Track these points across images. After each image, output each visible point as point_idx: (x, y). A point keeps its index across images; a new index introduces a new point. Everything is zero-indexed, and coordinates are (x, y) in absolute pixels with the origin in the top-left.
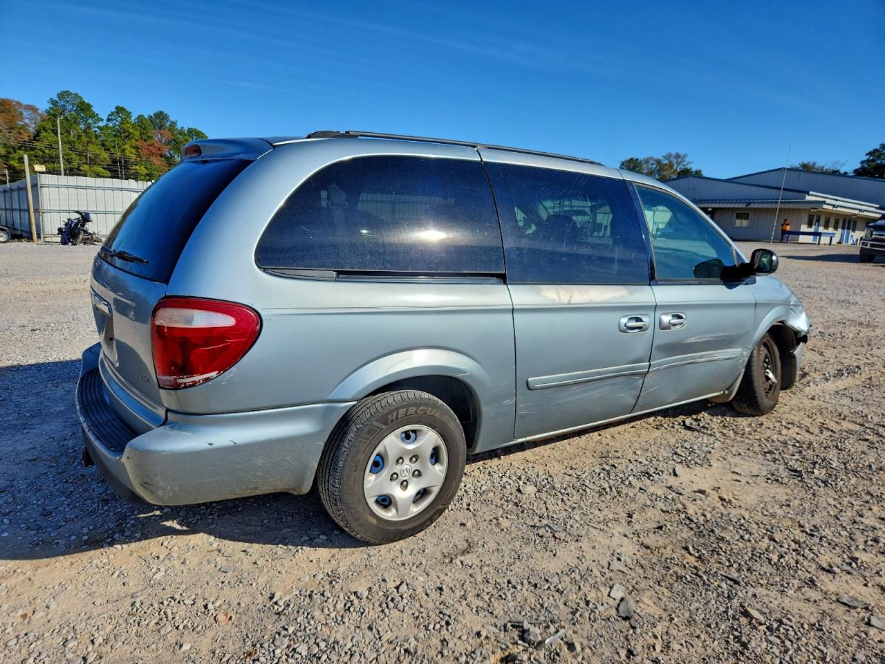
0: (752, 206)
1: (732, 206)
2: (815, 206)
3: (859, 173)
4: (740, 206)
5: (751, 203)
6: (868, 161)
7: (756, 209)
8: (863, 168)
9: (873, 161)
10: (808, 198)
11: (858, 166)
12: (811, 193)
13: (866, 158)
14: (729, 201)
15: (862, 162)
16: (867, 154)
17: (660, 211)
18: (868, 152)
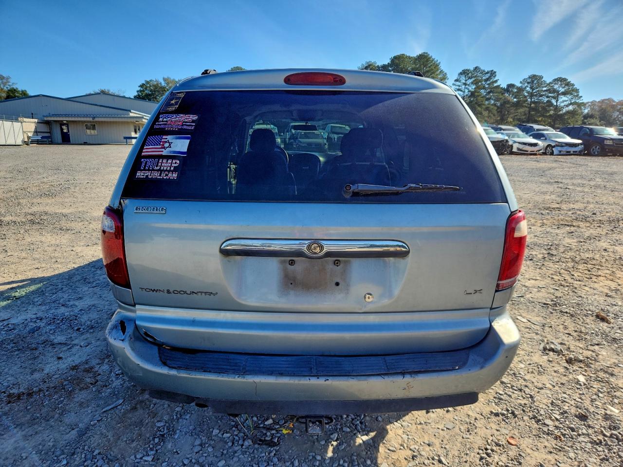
0: (96, 119)
1: (82, 119)
2: (138, 120)
3: (138, 97)
4: (88, 119)
5: (96, 117)
6: (141, 91)
7: (99, 122)
8: (139, 95)
9: (143, 91)
10: (131, 115)
11: (136, 94)
12: (132, 111)
13: (139, 89)
14: (78, 116)
15: (138, 91)
16: (139, 87)
17: (25, 122)
18: (139, 85)
